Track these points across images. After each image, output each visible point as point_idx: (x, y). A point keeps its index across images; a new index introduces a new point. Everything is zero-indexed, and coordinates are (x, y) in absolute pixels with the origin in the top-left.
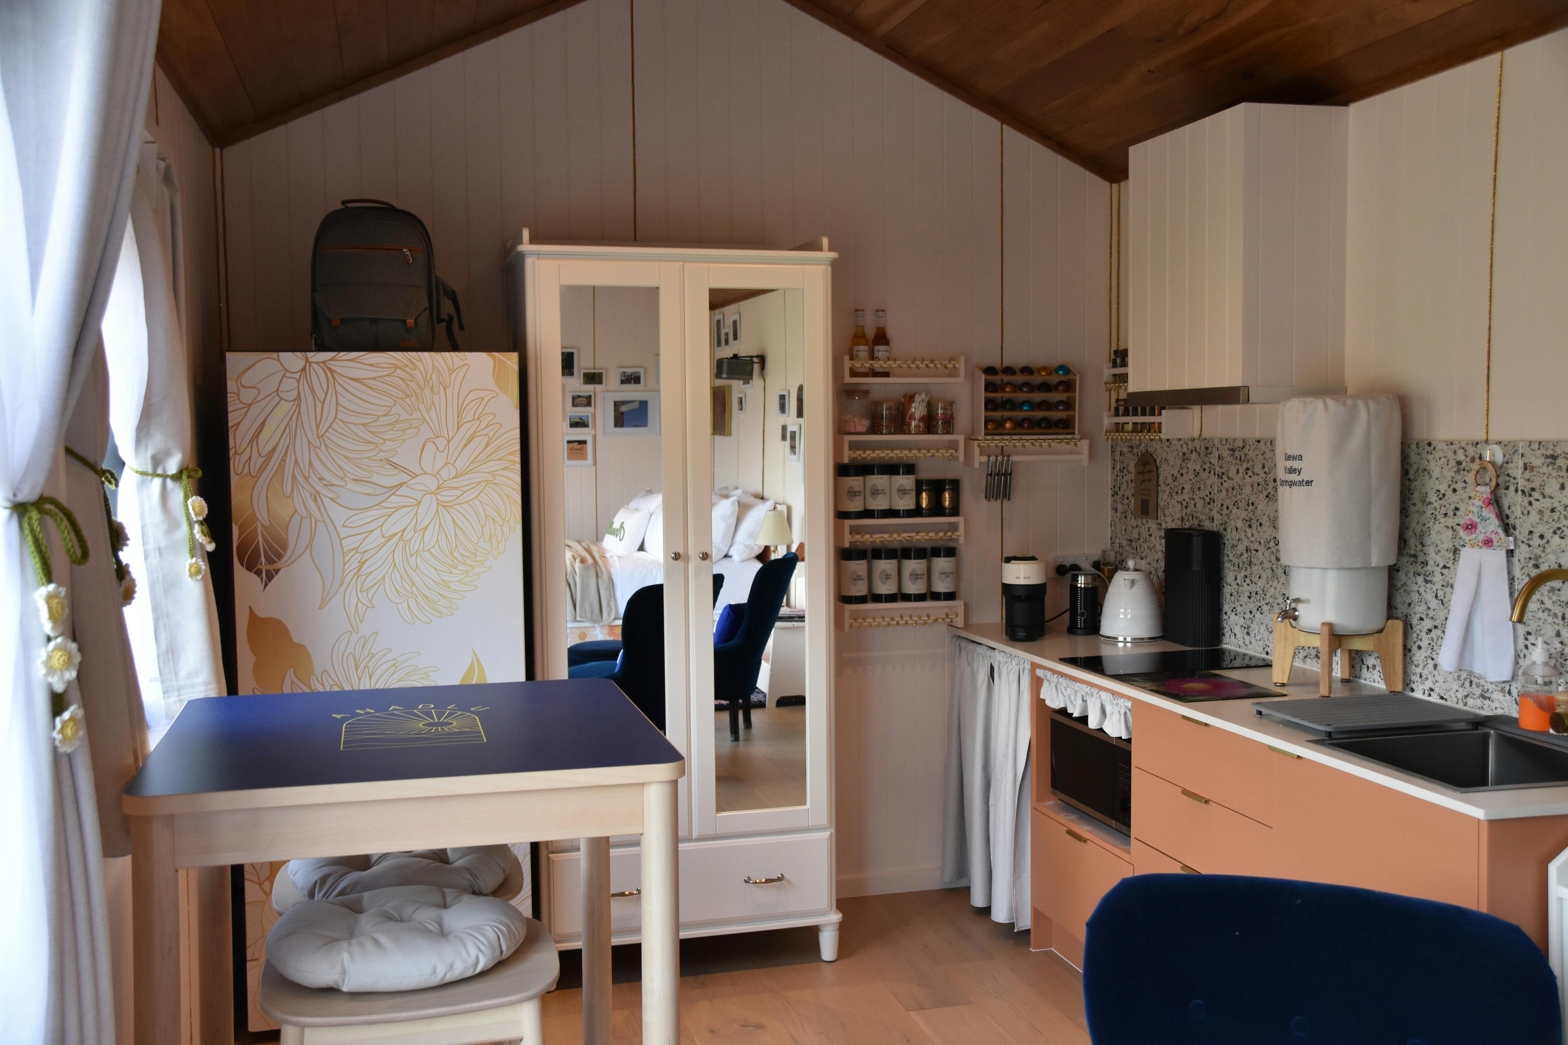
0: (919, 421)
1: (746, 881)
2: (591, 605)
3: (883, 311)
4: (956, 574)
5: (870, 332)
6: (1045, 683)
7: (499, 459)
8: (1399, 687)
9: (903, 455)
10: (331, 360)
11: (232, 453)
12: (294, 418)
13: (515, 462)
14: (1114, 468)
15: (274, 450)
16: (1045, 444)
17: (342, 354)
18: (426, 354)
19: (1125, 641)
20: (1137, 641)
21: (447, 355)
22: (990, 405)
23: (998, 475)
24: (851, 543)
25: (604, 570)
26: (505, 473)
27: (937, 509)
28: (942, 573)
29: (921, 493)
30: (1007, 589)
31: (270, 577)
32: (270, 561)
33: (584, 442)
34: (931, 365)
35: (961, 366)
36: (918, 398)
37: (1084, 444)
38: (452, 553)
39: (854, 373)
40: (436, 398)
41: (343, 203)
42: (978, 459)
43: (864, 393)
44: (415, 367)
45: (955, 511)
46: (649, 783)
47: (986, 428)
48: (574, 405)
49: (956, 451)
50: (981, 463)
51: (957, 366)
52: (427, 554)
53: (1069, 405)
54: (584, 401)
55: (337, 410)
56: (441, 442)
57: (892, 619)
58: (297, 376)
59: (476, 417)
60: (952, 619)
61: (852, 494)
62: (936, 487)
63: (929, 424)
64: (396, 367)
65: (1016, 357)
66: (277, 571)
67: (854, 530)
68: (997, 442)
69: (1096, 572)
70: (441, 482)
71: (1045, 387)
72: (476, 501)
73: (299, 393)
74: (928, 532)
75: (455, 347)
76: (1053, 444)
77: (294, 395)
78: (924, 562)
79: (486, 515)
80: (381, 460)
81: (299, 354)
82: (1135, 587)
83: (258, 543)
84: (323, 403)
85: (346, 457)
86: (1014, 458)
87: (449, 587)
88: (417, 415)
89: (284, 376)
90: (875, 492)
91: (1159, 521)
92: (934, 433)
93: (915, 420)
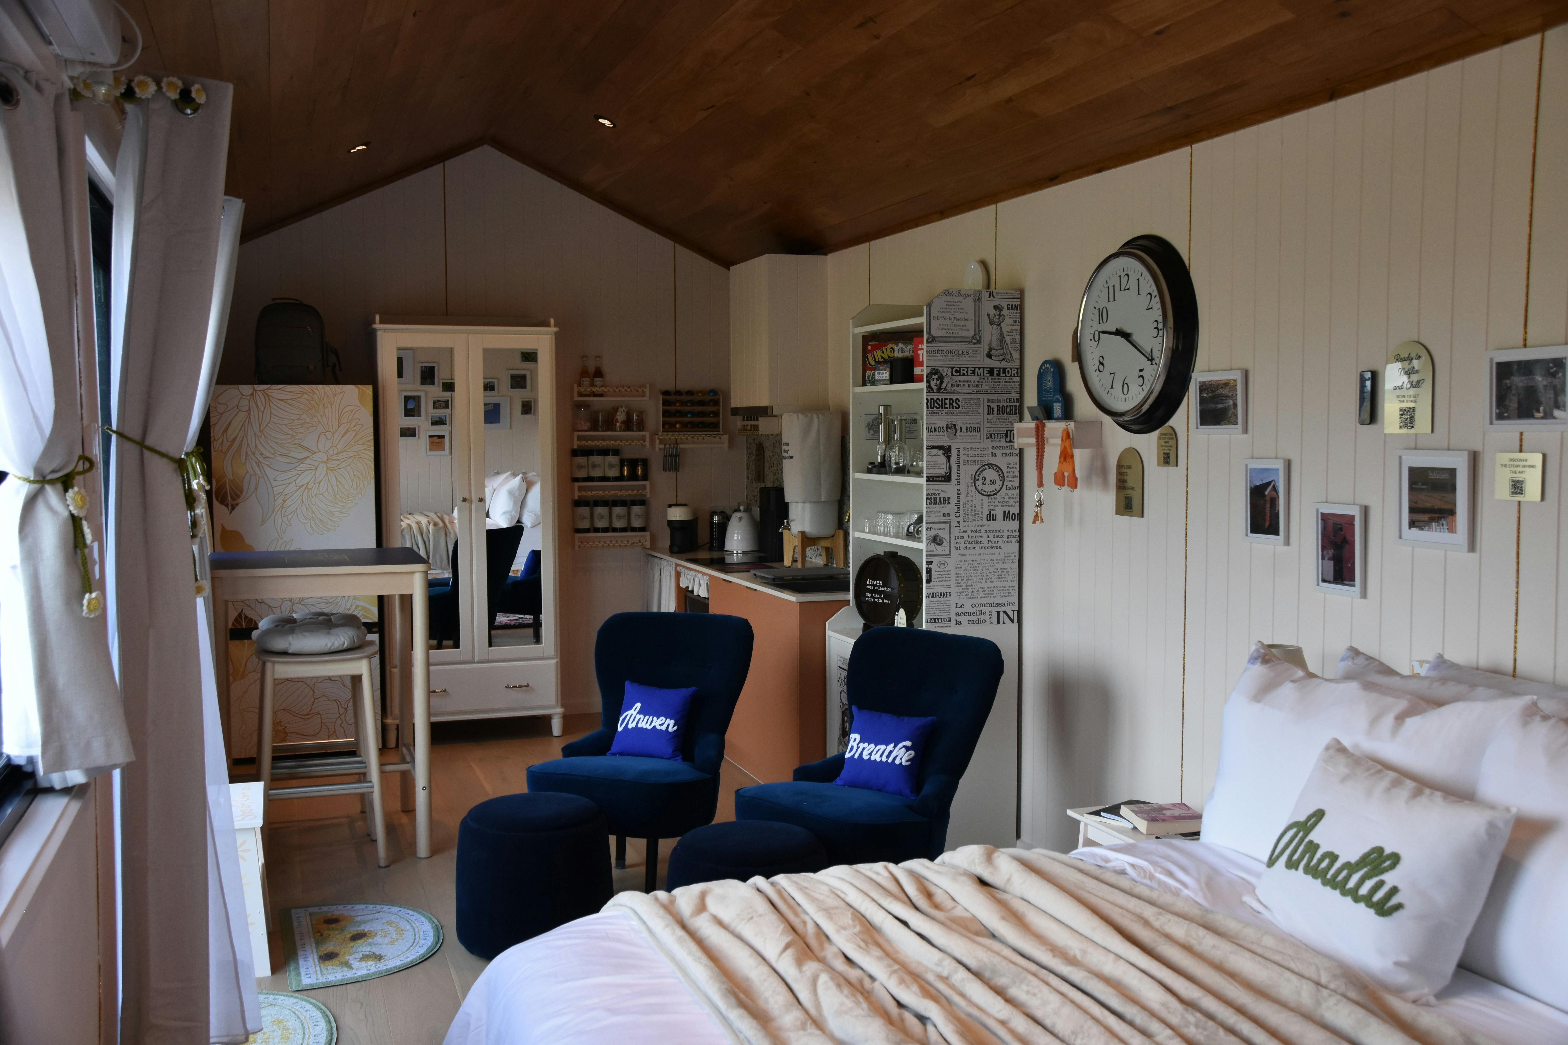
0: (621, 423)
1: (506, 687)
2: (441, 557)
3: (599, 357)
4: (647, 516)
5: (592, 370)
6: (682, 575)
7: (362, 444)
8: (842, 566)
9: (611, 444)
10: (267, 389)
11: (212, 439)
12: (247, 421)
13: (370, 446)
14: (747, 453)
15: (235, 438)
16: (700, 438)
17: (274, 386)
18: (321, 386)
19: (737, 553)
20: (744, 552)
21: (332, 386)
22: (666, 413)
23: (670, 456)
24: (579, 496)
25: (451, 531)
26: (365, 452)
27: (633, 477)
28: (636, 515)
29: (624, 466)
30: (671, 523)
31: (233, 508)
32: (233, 499)
33: (443, 437)
34: (629, 390)
35: (647, 391)
36: (620, 410)
37: (726, 438)
38: (335, 496)
39: (581, 395)
40: (326, 410)
41: (273, 300)
42: (658, 446)
43: (587, 406)
44: (314, 393)
45: (645, 477)
46: (416, 572)
47: (663, 427)
48: (434, 408)
49: (644, 441)
50: (660, 449)
51: (645, 390)
52: (321, 496)
53: (716, 414)
54: (443, 405)
55: (271, 417)
56: (329, 435)
57: (605, 543)
58: (249, 397)
59: (349, 421)
60: (642, 543)
61: (580, 467)
62: (633, 463)
63: (628, 425)
64: (304, 393)
65: (685, 384)
66: (237, 505)
67: (580, 489)
68: (672, 436)
70: (329, 456)
71: (701, 403)
72: (349, 467)
73: (249, 407)
74: (627, 491)
75: (337, 382)
76: (705, 437)
77: (247, 408)
78: (625, 508)
79: (354, 475)
80: (295, 444)
81: (249, 386)
82: (742, 521)
83: (226, 489)
84: (263, 413)
85: (276, 442)
86: (682, 446)
87: (333, 515)
88: (315, 419)
89: (241, 398)
90: (594, 466)
91: (765, 484)
92: (630, 431)
93: (619, 422)
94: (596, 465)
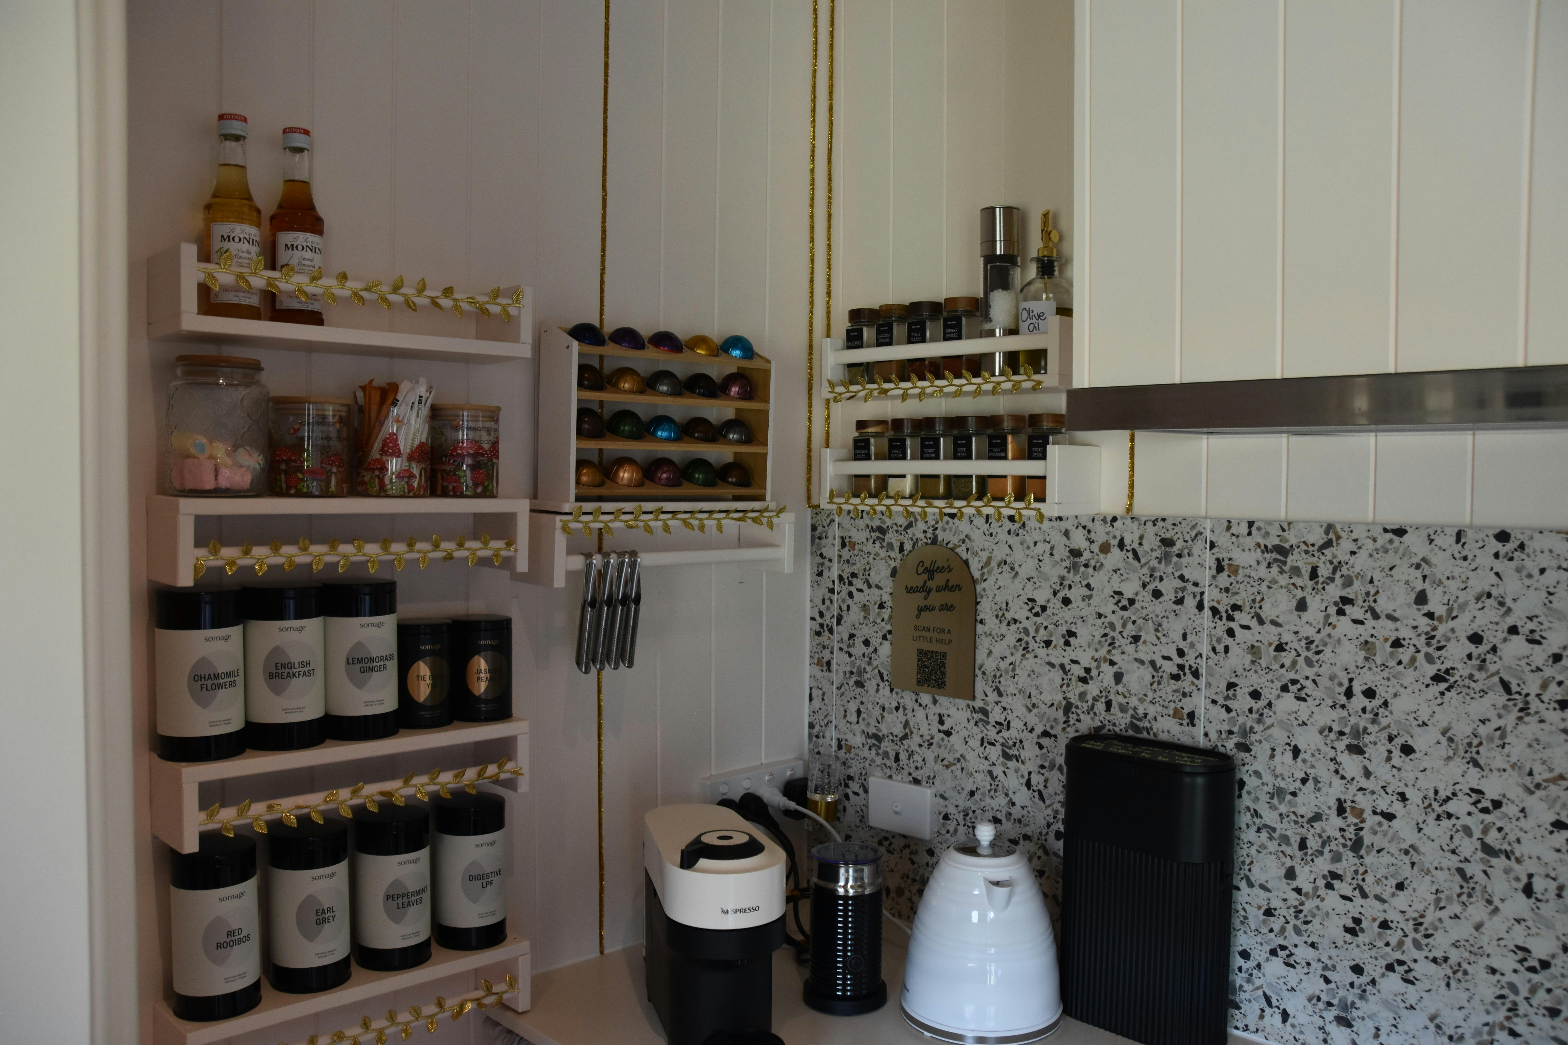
0: (410, 458)
9: (361, 556)
14: (820, 574)
22: (588, 421)
28: (472, 878)
29: (416, 660)
34: (446, 303)
36: (405, 395)
37: (786, 523)
39: (214, 303)
42: (561, 562)
43: (246, 366)
45: (500, 705)
47: (579, 480)
49: (507, 543)
50: (570, 574)
53: (753, 430)
61: (207, 679)
62: (452, 643)
67: (210, 792)
68: (609, 519)
69: (792, 805)
71: (701, 385)
78: (419, 853)
86: (644, 559)
90: (280, 671)
91: (978, 704)
92: (445, 494)
93: (398, 454)
94: (290, 665)
